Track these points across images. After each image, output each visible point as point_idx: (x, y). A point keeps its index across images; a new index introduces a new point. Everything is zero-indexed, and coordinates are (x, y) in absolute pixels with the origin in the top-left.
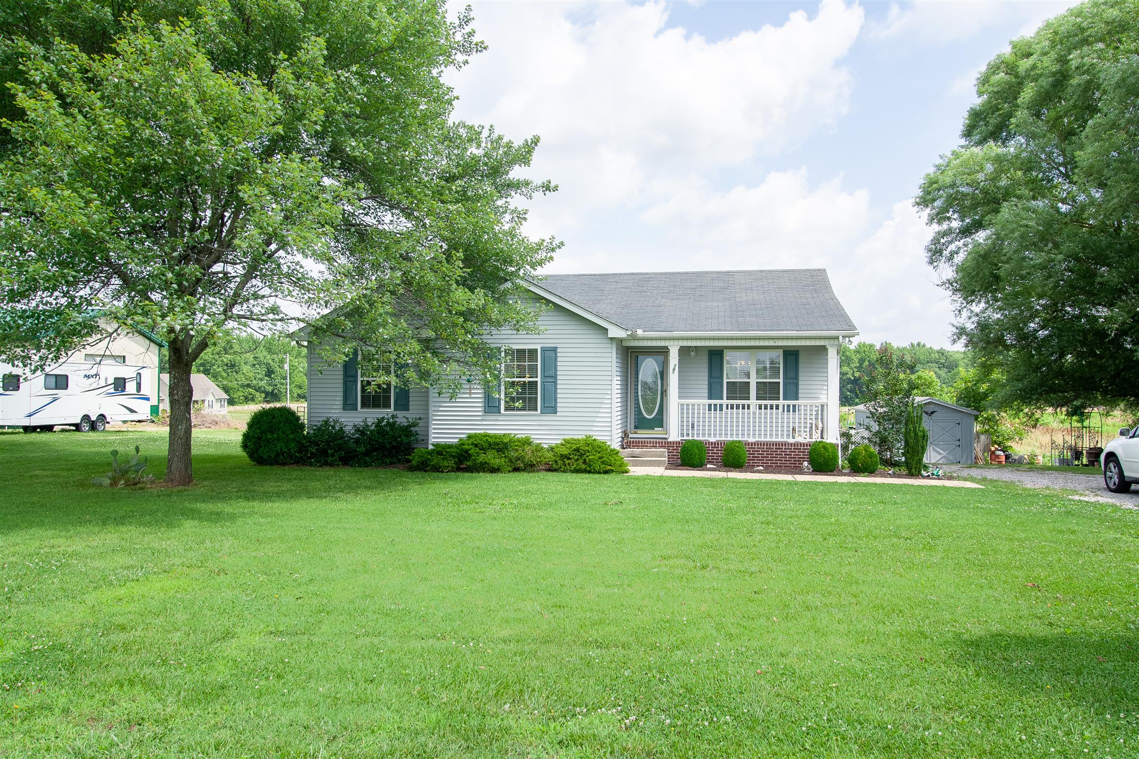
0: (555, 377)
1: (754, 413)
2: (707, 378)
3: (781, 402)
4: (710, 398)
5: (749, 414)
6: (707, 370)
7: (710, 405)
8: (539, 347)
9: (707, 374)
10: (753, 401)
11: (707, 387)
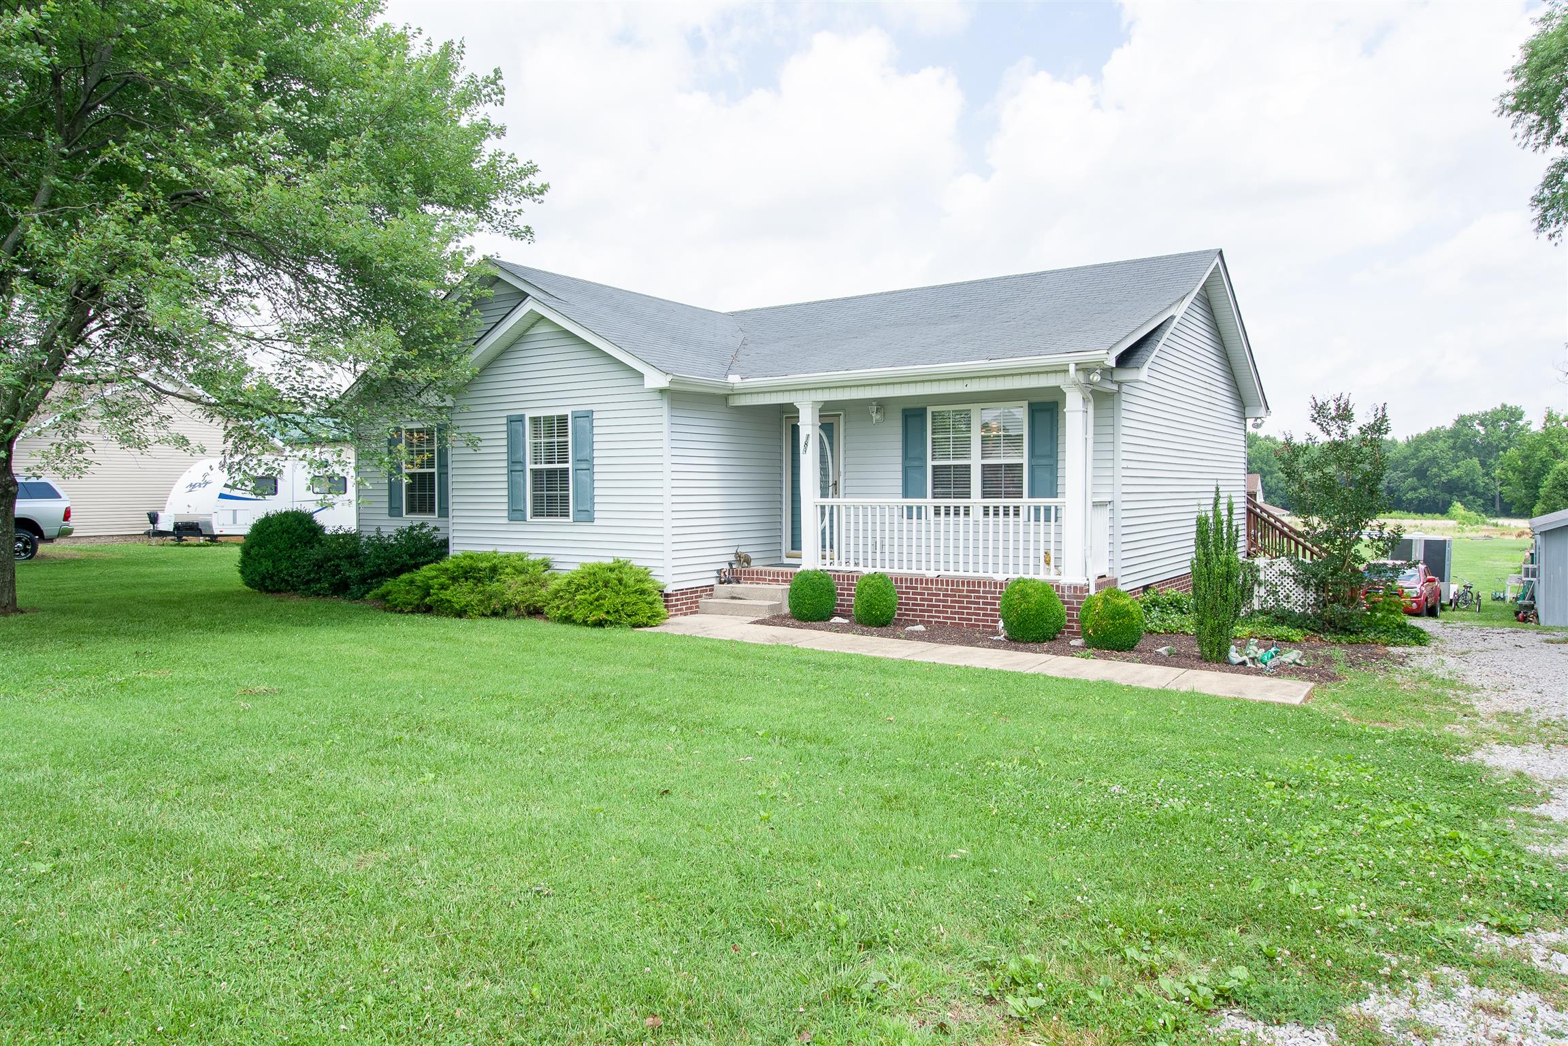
0: (589, 460)
1: (976, 523)
2: (900, 460)
3: (1025, 501)
4: (906, 494)
5: (966, 525)
6: (900, 445)
7: (910, 508)
8: (567, 411)
9: (900, 452)
10: (976, 499)
11: (900, 475)
